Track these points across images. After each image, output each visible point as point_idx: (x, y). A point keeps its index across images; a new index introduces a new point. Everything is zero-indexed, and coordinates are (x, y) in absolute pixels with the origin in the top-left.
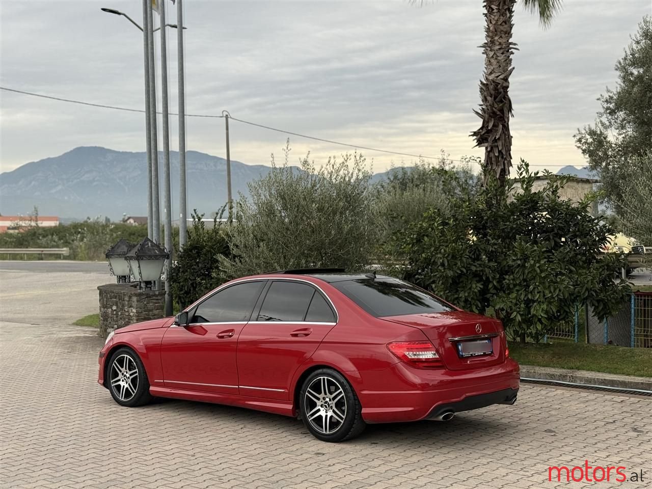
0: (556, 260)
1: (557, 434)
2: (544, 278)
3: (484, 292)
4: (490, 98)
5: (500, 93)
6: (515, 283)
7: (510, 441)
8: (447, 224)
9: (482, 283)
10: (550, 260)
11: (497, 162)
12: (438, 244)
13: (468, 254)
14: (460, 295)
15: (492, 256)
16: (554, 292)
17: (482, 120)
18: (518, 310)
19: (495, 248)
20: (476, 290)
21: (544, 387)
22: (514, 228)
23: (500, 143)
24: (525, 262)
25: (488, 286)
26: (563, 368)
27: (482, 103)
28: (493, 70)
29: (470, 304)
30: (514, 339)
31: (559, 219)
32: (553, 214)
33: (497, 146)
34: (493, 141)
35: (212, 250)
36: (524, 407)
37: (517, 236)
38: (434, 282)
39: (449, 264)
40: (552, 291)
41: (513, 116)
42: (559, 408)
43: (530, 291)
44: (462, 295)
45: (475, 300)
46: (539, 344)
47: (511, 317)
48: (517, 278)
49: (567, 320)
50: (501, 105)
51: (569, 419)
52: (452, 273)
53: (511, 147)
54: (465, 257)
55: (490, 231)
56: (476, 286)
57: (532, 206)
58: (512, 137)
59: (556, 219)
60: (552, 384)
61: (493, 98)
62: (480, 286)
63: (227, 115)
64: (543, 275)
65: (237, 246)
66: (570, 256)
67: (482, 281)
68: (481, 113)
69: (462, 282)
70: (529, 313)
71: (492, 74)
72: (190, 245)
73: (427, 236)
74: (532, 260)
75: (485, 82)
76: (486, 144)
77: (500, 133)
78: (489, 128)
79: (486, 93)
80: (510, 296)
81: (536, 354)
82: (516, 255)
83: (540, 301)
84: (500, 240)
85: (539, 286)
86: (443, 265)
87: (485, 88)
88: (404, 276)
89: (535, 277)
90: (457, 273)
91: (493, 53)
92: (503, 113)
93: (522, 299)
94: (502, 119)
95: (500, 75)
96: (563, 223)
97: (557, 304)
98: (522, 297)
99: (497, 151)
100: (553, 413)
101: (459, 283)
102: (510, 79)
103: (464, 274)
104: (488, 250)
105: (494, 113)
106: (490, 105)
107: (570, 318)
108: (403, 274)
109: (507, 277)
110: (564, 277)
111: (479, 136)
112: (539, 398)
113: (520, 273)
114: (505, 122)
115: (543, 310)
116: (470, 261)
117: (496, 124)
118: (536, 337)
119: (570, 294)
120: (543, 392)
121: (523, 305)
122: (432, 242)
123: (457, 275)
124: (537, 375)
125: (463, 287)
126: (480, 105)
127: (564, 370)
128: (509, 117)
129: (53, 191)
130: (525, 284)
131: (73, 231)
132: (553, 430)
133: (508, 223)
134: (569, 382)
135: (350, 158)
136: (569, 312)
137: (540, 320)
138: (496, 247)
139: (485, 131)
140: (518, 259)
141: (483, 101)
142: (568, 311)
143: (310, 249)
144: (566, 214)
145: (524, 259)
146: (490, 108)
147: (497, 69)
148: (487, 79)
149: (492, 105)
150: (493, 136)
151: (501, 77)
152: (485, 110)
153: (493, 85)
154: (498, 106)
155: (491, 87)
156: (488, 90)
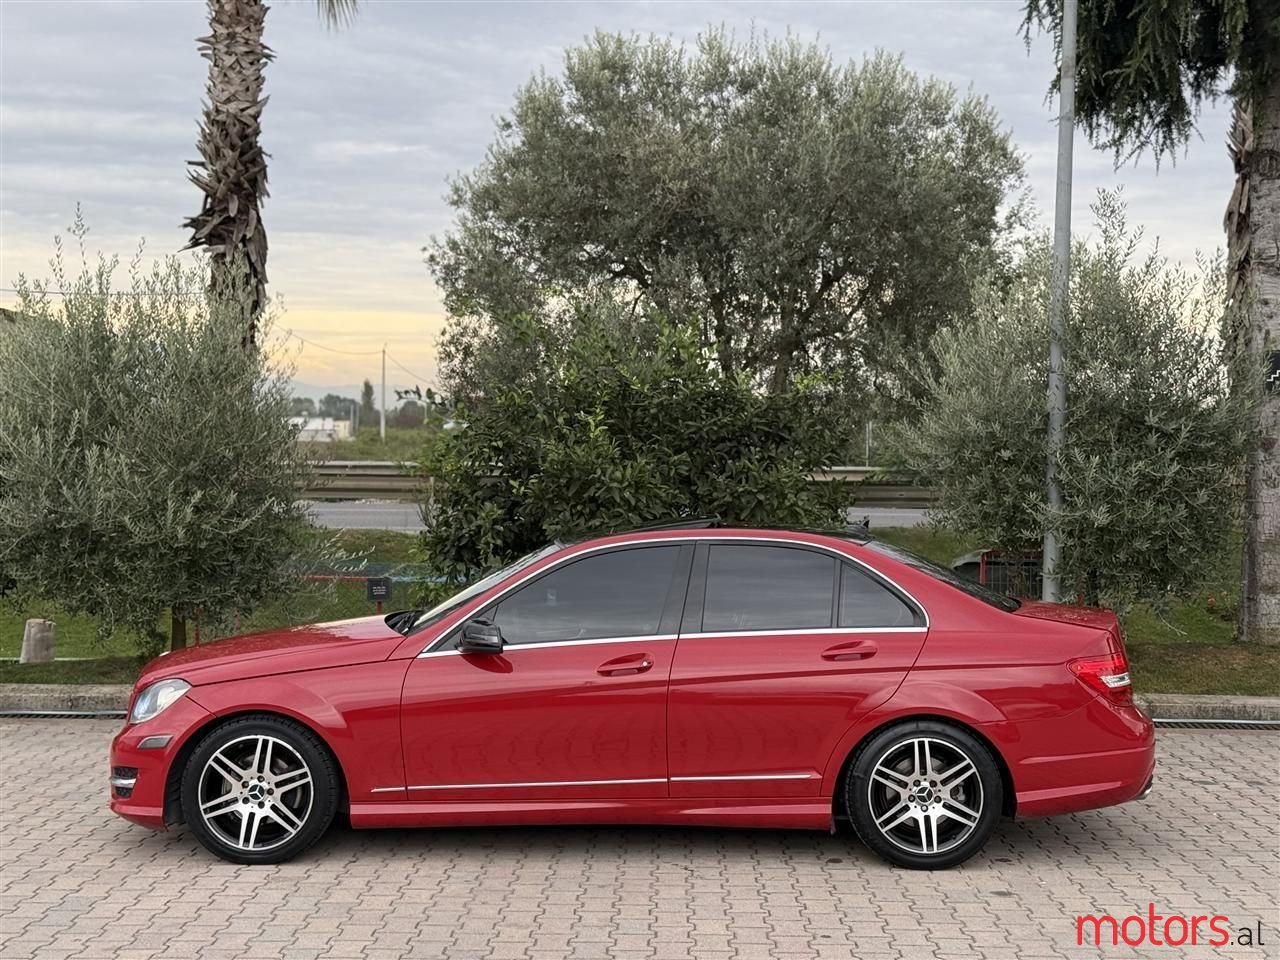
4: (231, 153)
28: (234, 95)
34: (240, 241)
50: (256, 169)
61: (237, 153)
68: (207, 182)
71: (231, 101)
77: (253, 227)
78: (232, 215)
79: (219, 141)
87: (216, 129)
91: (234, 58)
94: (253, 198)
95: (248, 108)
102: (261, 119)
105: (238, 184)
117: (243, 207)
139: (220, 219)
146: (232, 173)
147: (243, 94)
148: (218, 111)
149: (235, 168)
150: (239, 232)
151: (251, 111)
152: (221, 175)
153: (238, 126)
154: (247, 170)
155: (234, 130)
156: (227, 135)
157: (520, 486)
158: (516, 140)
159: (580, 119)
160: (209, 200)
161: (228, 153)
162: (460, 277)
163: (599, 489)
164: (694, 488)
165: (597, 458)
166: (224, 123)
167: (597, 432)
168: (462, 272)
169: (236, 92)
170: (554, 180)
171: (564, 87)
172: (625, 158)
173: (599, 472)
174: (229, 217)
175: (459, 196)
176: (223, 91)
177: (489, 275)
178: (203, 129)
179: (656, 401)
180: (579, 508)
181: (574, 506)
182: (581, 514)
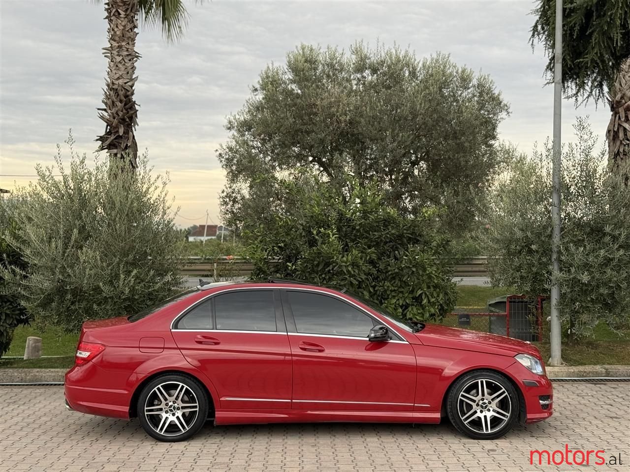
28: (121, 76)
34: (124, 148)
61: (123, 104)
68: (107, 118)
71: (120, 79)
76: (110, 151)
77: (131, 140)
78: (121, 135)
79: (114, 98)
87: (113, 93)
91: (121, 58)
95: (128, 82)
102: (134, 87)
106: (120, 111)
139: (114, 137)
146: (121, 114)
147: (125, 75)
148: (113, 84)
149: (122, 111)
150: (124, 143)
151: (130, 84)
152: (115, 115)
153: (124, 91)
154: (128, 113)
155: (121, 93)
156: (118, 95)
157: (293, 265)
158: (260, 97)
159: (294, 86)
160: (109, 127)
161: (119, 104)
162: (234, 164)
163: (335, 266)
164: (378, 265)
165: (333, 251)
166: (117, 89)
167: (333, 238)
168: (235, 161)
169: (122, 74)
170: (282, 116)
171: (287, 71)
172: (317, 105)
173: (335, 258)
174: (119, 136)
175: (231, 125)
176: (116, 74)
177: (250, 162)
178: (106, 92)
179: (359, 223)
180: (323, 276)
181: (321, 275)
182: (324, 279)
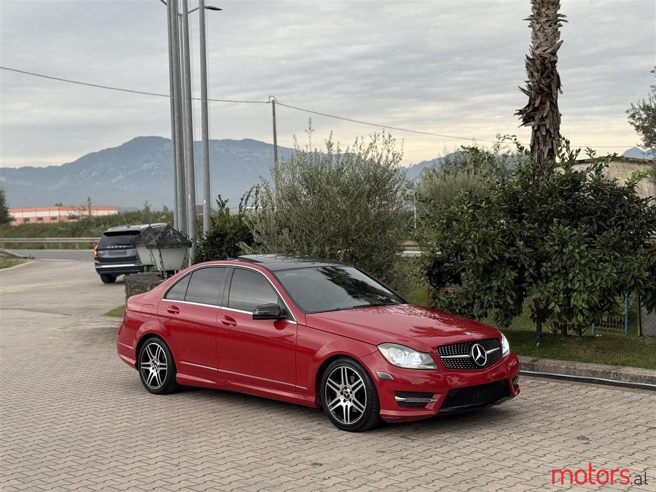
0: (598, 245)
1: (591, 442)
2: (585, 265)
3: (519, 280)
4: (537, 74)
5: (548, 68)
6: (553, 270)
7: (535, 450)
8: (480, 207)
9: (518, 271)
10: (592, 245)
11: (545, 142)
12: (468, 229)
13: (501, 239)
14: (493, 284)
15: (529, 242)
16: (596, 280)
17: (529, 97)
18: (556, 300)
19: (530, 233)
20: (510, 279)
21: (584, 385)
22: (552, 211)
23: (547, 122)
24: (563, 247)
25: (524, 274)
26: (607, 364)
27: (528, 80)
28: (540, 44)
29: (504, 294)
30: (555, 331)
31: (602, 200)
32: (596, 195)
33: (545, 125)
34: (540, 119)
35: (235, 237)
36: (558, 409)
37: (555, 219)
38: (464, 270)
39: (479, 251)
40: (594, 279)
41: (561, 92)
42: (598, 411)
43: (569, 280)
44: (494, 283)
45: (509, 290)
46: (582, 337)
47: (549, 308)
48: (555, 265)
49: (611, 311)
50: (549, 80)
51: (607, 424)
52: (483, 260)
53: (560, 125)
54: (497, 243)
55: (526, 215)
56: (510, 275)
57: (574, 186)
58: (561, 115)
59: (599, 200)
60: (594, 381)
61: (540, 73)
62: (514, 274)
63: (273, 101)
64: (583, 262)
65: (259, 233)
66: (615, 241)
67: (517, 269)
68: (527, 90)
69: (495, 270)
70: (569, 304)
71: (539, 48)
72: (214, 232)
73: (457, 221)
74: (571, 245)
75: (531, 57)
76: (533, 123)
77: (547, 111)
78: (536, 106)
79: (532, 69)
80: (548, 285)
81: (578, 348)
82: (554, 240)
83: (580, 291)
84: (537, 223)
85: (579, 274)
86: (473, 251)
87: (531, 63)
88: (432, 264)
89: (574, 264)
90: (489, 260)
91: (540, 26)
92: (551, 90)
93: (561, 289)
94: (550, 96)
95: (547, 49)
96: (607, 204)
97: (599, 294)
98: (561, 285)
99: (544, 129)
100: (590, 416)
101: (491, 272)
102: (558, 53)
103: (497, 262)
104: (523, 235)
105: (541, 89)
106: (537, 81)
107: (614, 308)
108: (431, 261)
109: (544, 264)
110: (607, 264)
111: (525, 115)
112: (577, 397)
113: (558, 260)
114: (553, 99)
115: (583, 300)
116: (504, 247)
117: (544, 101)
118: (579, 328)
119: (614, 282)
120: (583, 391)
121: (561, 295)
122: (462, 226)
123: (488, 262)
124: (577, 372)
125: (497, 275)
126: (527, 82)
127: (608, 367)
128: (557, 93)
129: (114, 181)
130: (564, 271)
131: (125, 219)
132: (587, 437)
133: (545, 206)
134: (613, 379)
135: (378, 138)
136: (614, 303)
137: (581, 311)
138: (532, 231)
139: (532, 109)
140: (555, 245)
141: (529, 77)
142: (613, 301)
143: (336, 236)
144: (611, 195)
145: (563, 245)
147: (545, 43)
148: (533, 54)
150: (540, 114)
151: (551, 50)
152: (532, 86)
154: (545, 81)
156: (535, 65)
169: (541, 42)
